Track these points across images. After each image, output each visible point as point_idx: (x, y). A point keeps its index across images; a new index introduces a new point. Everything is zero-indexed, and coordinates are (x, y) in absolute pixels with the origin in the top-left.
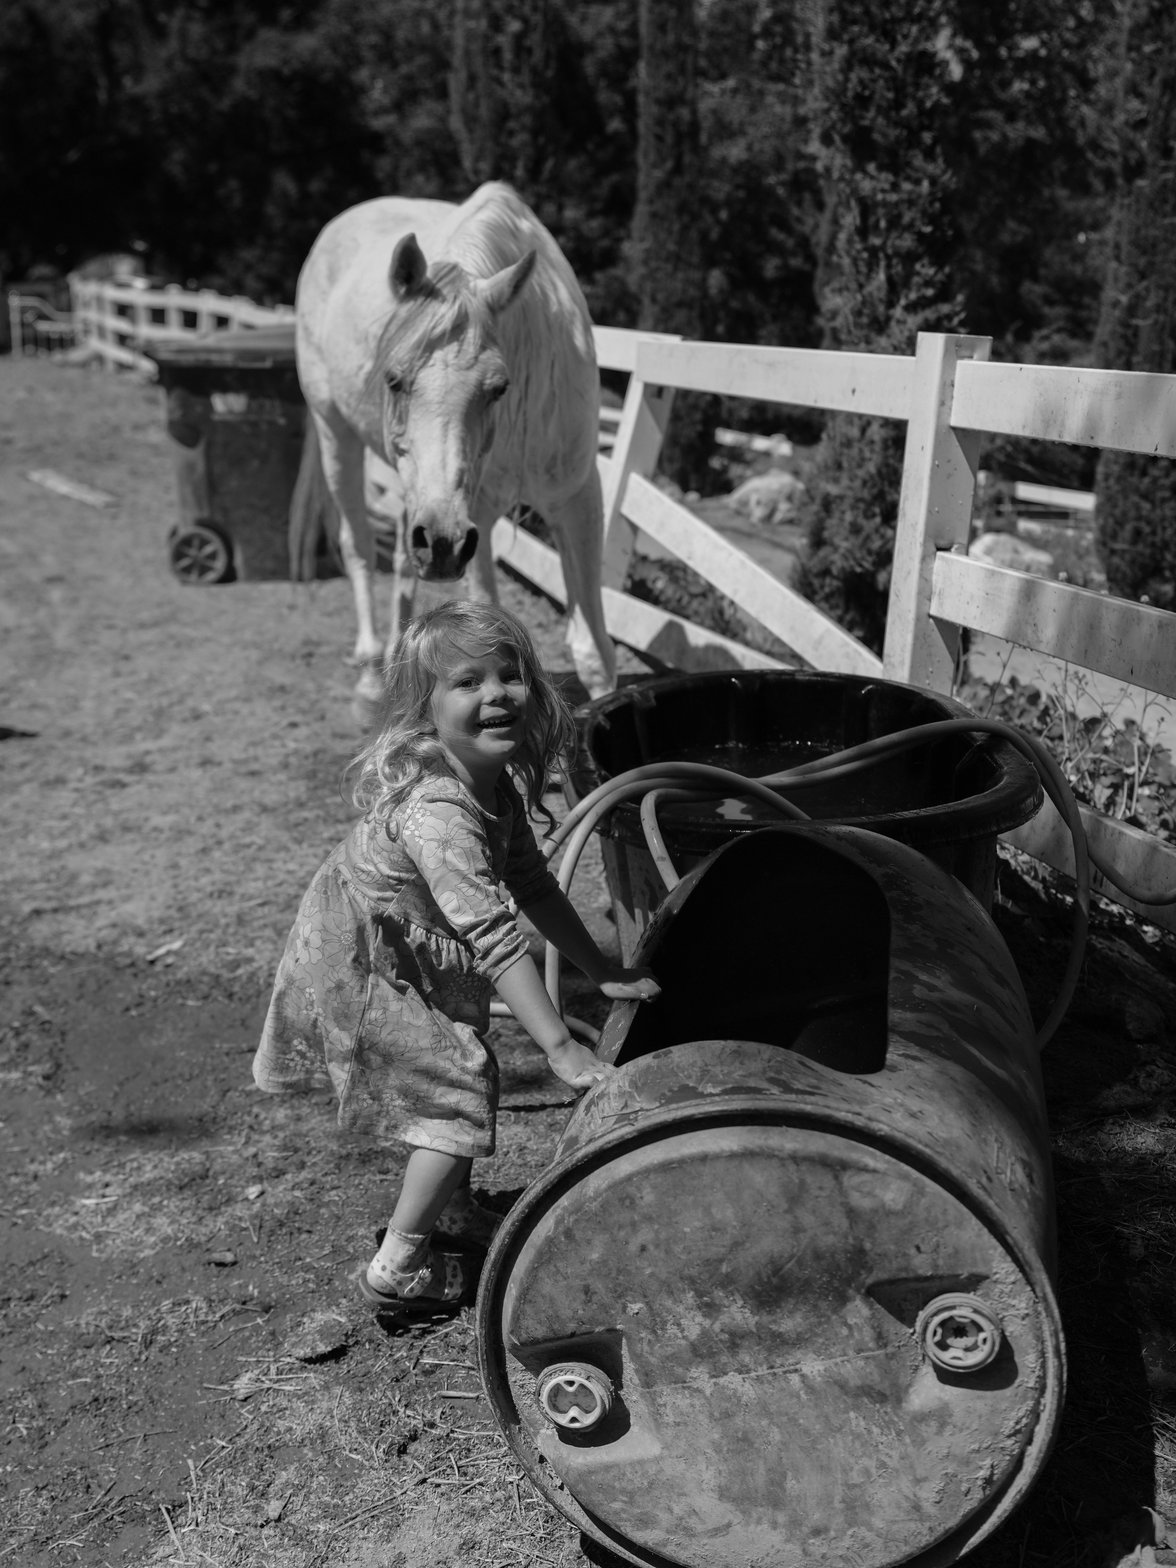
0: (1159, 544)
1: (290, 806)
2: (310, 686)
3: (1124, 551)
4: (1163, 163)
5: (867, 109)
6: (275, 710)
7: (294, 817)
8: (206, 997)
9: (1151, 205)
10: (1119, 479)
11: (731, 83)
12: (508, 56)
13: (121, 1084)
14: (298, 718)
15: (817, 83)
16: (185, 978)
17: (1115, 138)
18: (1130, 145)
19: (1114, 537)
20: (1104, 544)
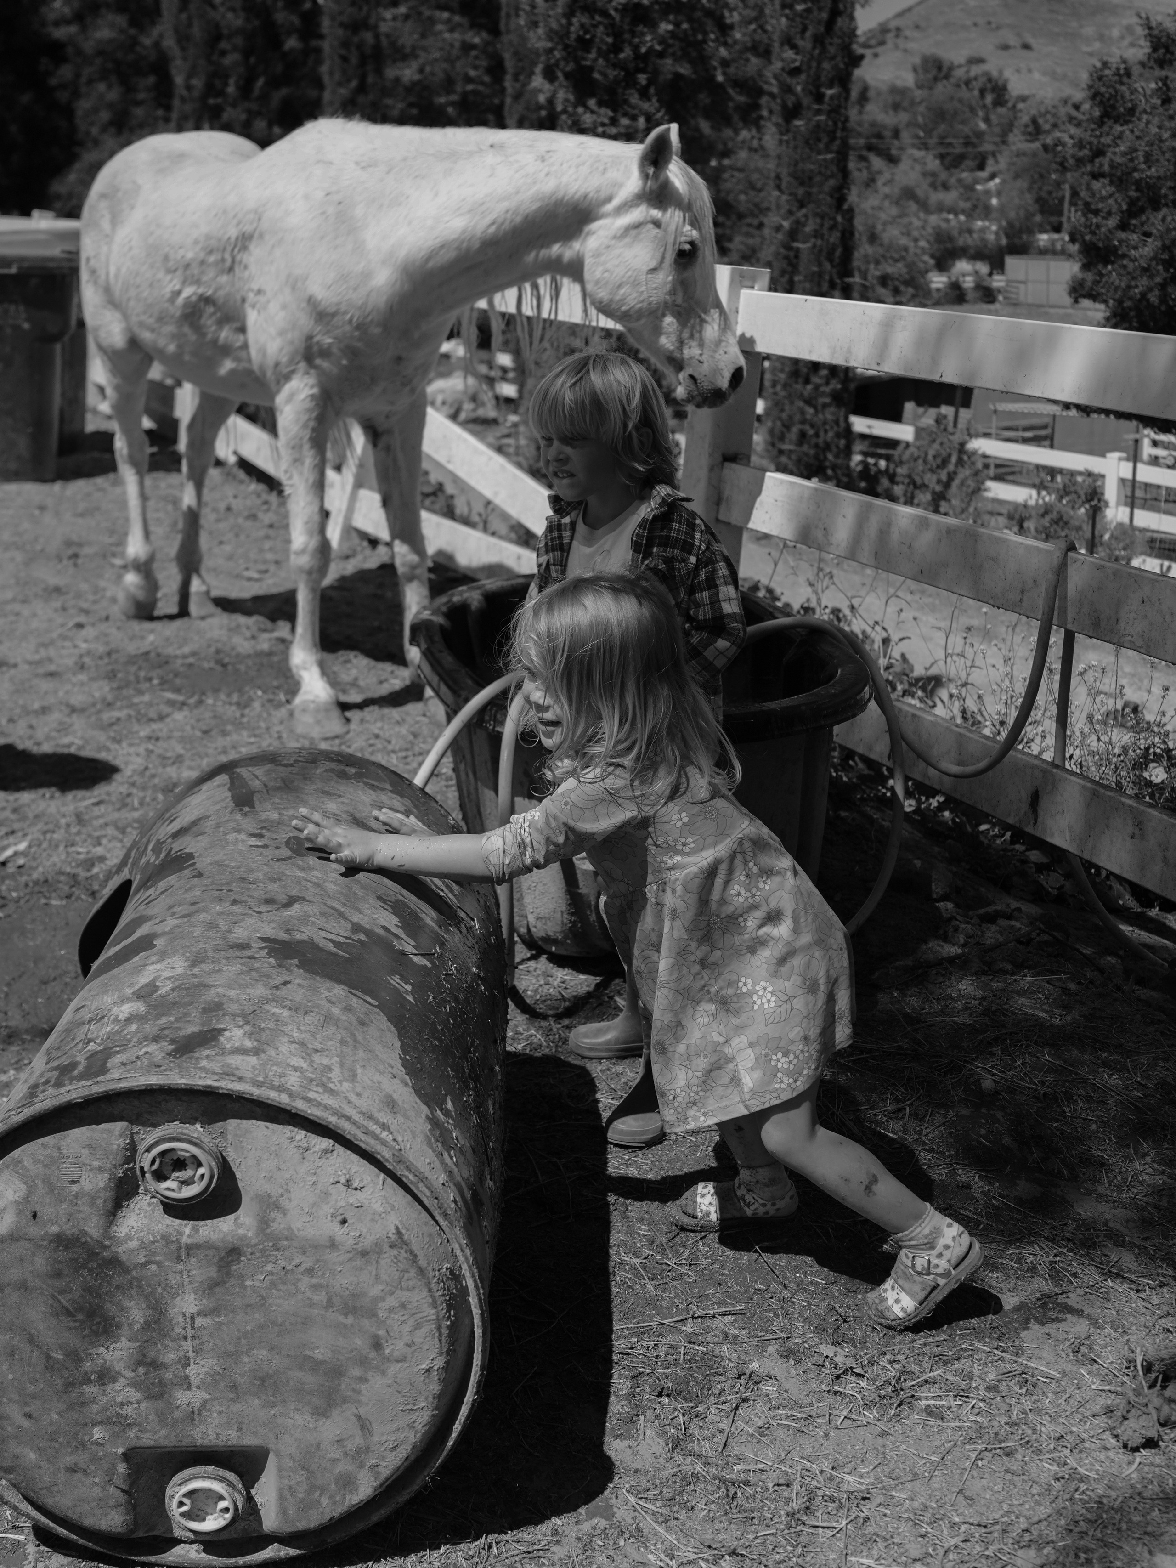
0: (821, 445)
1: (98, 706)
2: (84, 587)
3: (790, 451)
4: (816, 107)
5: (588, 52)
6: (56, 610)
7: (108, 716)
8: (69, 897)
9: (807, 142)
10: (785, 386)
11: (403, 10)
13: (8, 985)
14: (82, 619)
15: (541, 25)
16: (42, 879)
17: (774, 82)
18: (787, 89)
19: (782, 438)
20: (773, 445)
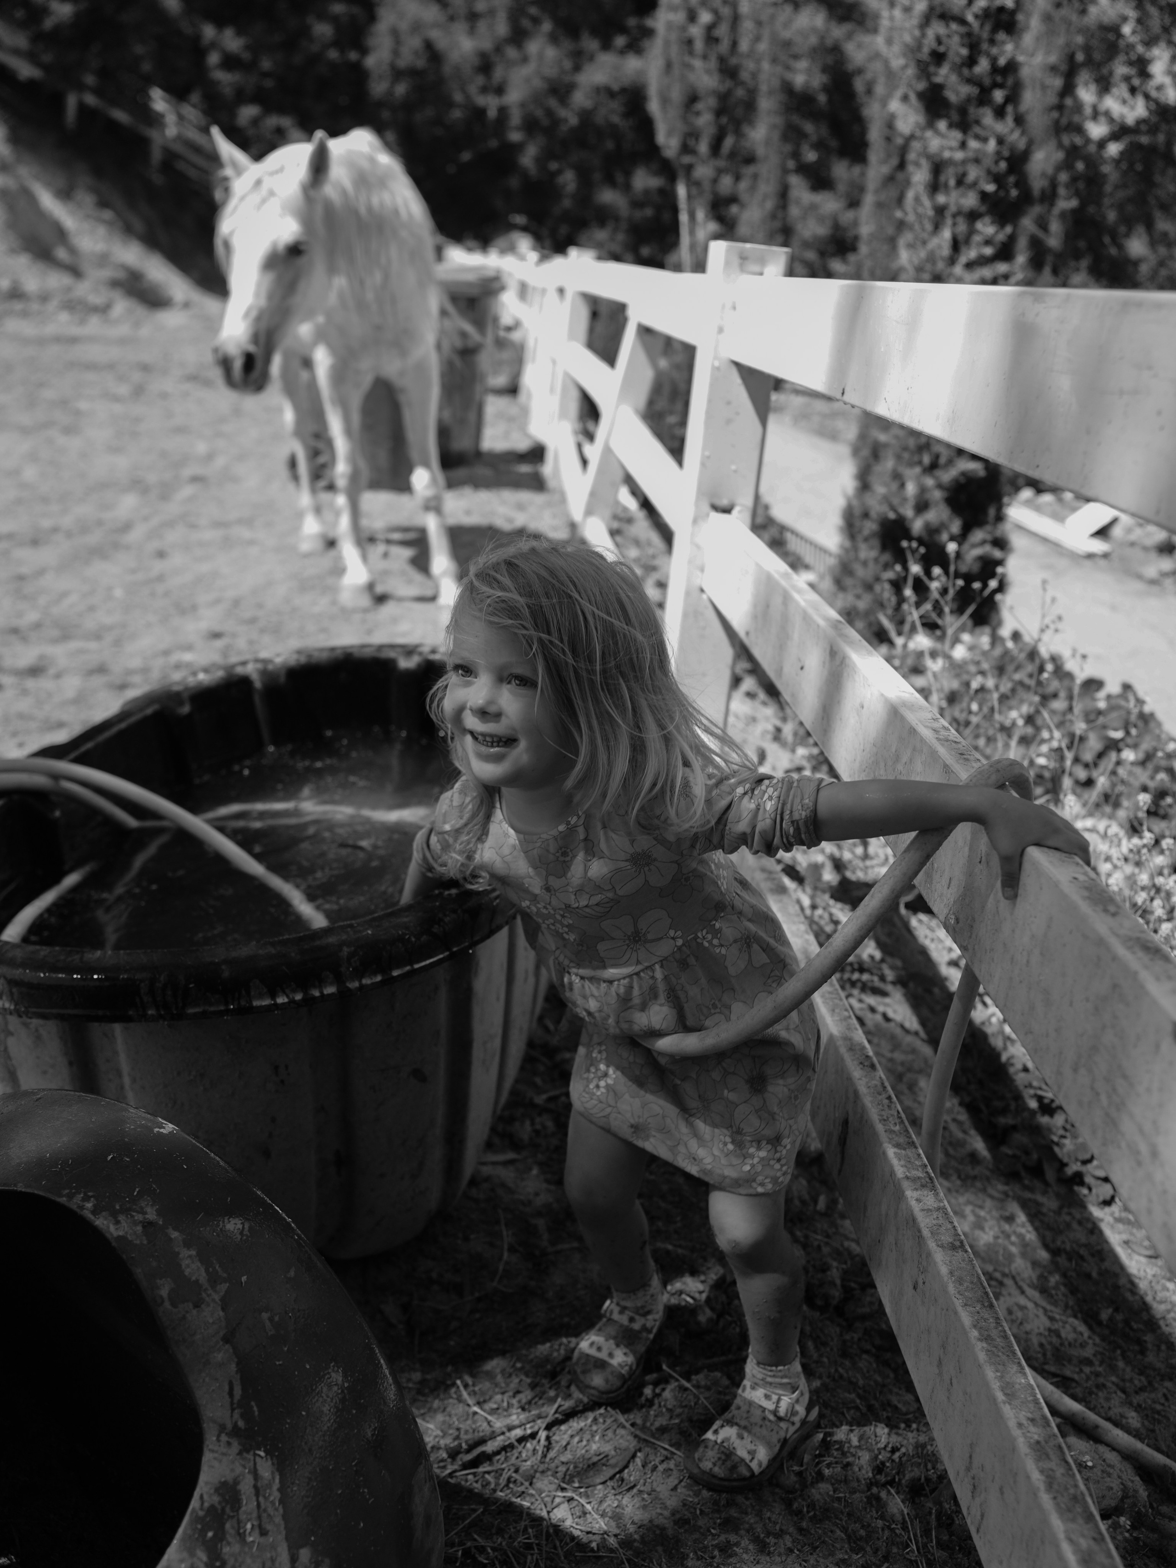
5: (941, 66)
12: (699, 45)
